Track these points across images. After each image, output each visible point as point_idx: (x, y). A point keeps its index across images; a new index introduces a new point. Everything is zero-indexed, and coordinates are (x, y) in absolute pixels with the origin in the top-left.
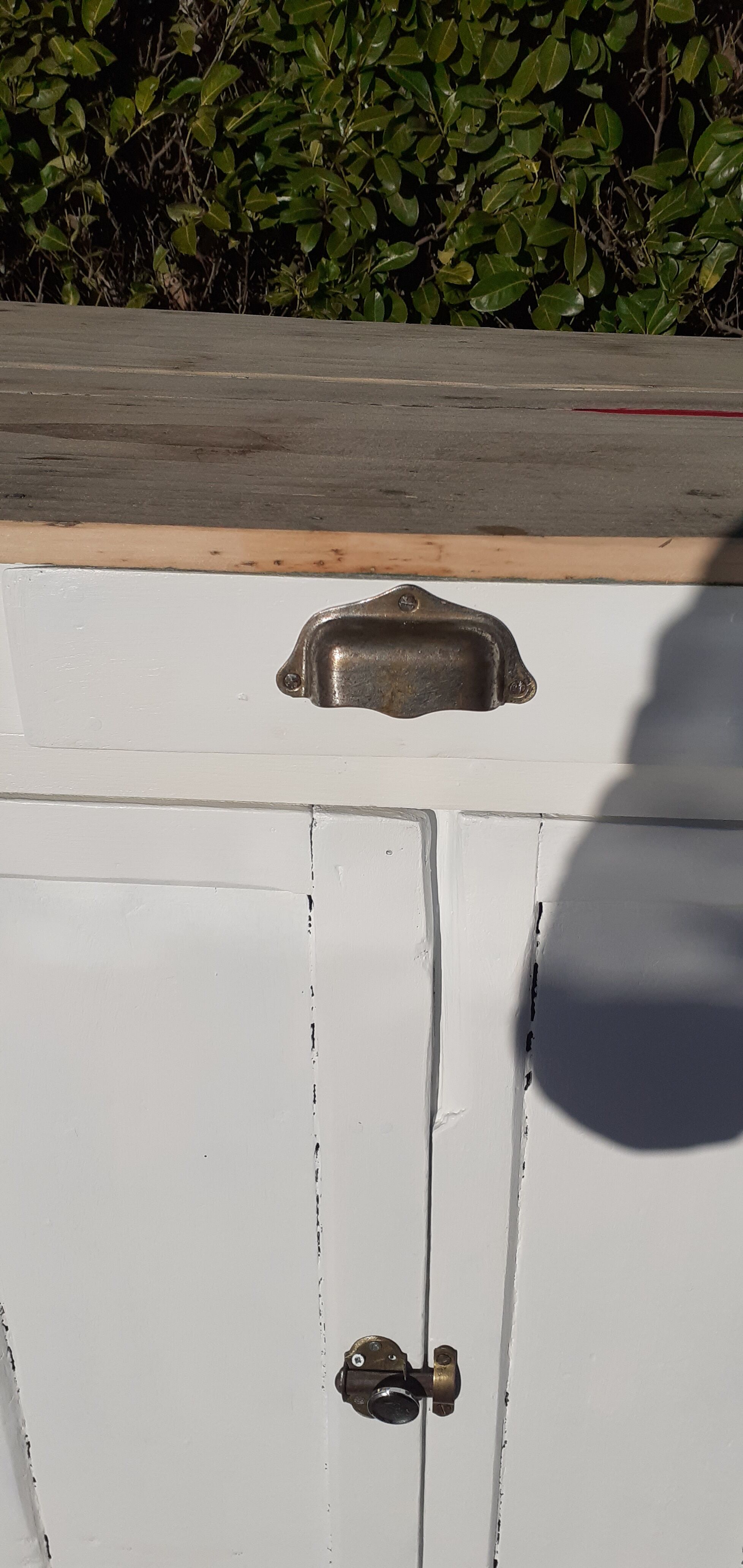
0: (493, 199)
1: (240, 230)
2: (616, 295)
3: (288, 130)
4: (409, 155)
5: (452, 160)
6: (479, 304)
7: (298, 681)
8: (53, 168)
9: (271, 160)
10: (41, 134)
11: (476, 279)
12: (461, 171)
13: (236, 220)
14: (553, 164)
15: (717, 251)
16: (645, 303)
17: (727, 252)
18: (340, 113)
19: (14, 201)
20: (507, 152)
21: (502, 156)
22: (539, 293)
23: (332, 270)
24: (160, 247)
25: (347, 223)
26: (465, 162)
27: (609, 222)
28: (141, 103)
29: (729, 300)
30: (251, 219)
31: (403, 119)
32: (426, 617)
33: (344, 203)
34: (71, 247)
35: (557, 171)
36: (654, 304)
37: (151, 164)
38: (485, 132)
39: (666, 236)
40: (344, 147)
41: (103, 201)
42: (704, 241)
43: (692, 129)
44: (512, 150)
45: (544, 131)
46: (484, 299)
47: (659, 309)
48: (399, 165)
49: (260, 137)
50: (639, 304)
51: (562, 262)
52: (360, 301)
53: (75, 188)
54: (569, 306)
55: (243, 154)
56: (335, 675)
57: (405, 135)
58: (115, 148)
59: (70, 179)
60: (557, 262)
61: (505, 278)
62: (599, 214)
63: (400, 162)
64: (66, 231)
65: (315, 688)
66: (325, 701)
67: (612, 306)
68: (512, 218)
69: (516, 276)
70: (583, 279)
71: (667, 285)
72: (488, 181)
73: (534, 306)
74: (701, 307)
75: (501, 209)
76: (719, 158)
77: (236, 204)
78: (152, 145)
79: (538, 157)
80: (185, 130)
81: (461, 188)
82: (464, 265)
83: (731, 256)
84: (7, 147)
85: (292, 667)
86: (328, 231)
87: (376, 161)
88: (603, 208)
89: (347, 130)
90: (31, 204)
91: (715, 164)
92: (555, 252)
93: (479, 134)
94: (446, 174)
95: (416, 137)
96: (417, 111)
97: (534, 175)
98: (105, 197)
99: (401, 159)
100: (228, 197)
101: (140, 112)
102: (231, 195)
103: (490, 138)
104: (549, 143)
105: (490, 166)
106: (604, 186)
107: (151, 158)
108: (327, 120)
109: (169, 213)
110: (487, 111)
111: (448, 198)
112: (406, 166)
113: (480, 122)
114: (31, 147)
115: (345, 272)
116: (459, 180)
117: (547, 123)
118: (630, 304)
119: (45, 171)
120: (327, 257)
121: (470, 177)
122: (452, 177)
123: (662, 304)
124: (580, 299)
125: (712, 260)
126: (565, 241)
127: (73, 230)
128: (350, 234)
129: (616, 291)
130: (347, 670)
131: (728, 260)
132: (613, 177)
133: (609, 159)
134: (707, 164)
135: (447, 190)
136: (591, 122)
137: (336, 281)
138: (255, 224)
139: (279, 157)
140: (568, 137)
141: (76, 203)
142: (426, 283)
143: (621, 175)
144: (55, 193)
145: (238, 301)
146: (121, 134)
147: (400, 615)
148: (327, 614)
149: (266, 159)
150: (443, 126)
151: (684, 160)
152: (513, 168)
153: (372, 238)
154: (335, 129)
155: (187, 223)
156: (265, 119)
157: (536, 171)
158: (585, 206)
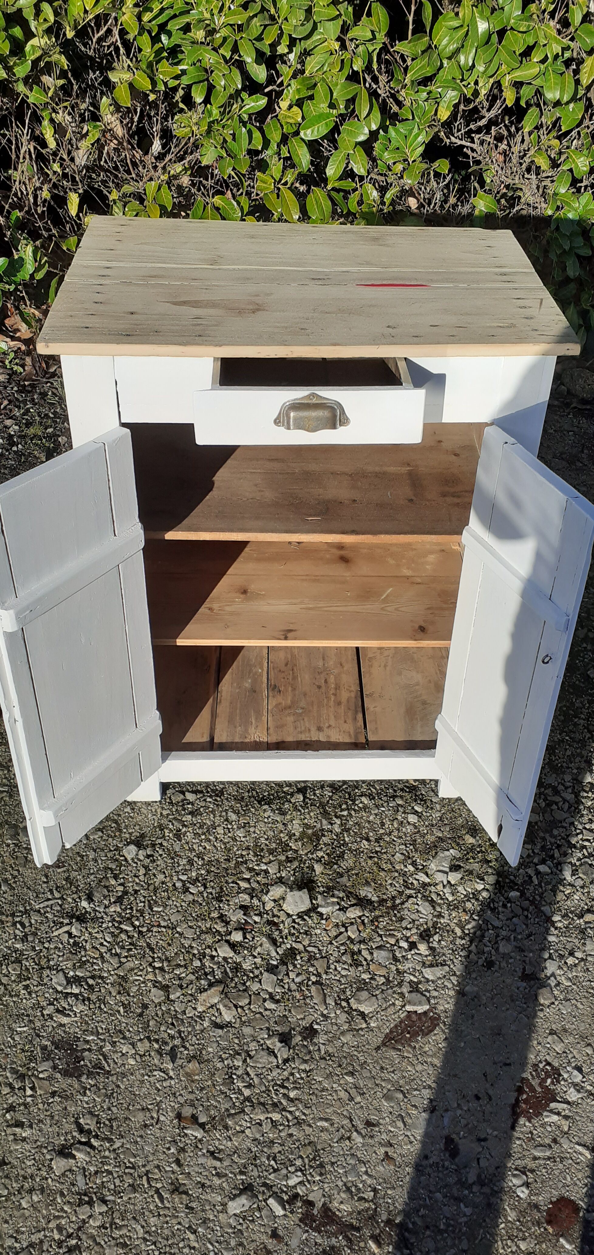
0: (312, 65)
1: (156, 89)
2: (388, 126)
3: (184, 20)
4: (259, 38)
5: (285, 41)
6: (305, 134)
7: (280, 422)
8: (32, 46)
9: (172, 39)
10: (25, 25)
11: (303, 118)
12: (291, 47)
13: (154, 83)
14: (348, 43)
15: (448, 96)
16: (405, 130)
17: (453, 97)
18: (215, 12)
19: (9, 69)
20: (319, 35)
21: (316, 37)
22: (342, 125)
23: (214, 112)
24: (104, 98)
25: (223, 83)
26: (293, 42)
27: (383, 78)
28: (87, 3)
29: (458, 123)
30: (163, 81)
31: (255, 16)
32: (317, 402)
33: (220, 71)
34: (48, 100)
35: (351, 46)
36: (411, 131)
37: (94, 40)
38: (305, 22)
39: (416, 90)
40: (219, 32)
41: (66, 68)
42: (440, 90)
43: (431, 19)
44: (322, 33)
45: (341, 23)
46: (309, 131)
47: (413, 134)
48: (253, 44)
49: (165, 24)
50: (402, 130)
51: (354, 108)
52: (234, 135)
53: (47, 59)
54: (359, 134)
55: (155, 39)
56: (291, 420)
57: (256, 26)
58: (73, 33)
59: (45, 53)
60: (352, 107)
61: (322, 117)
62: (377, 73)
63: (254, 42)
64: (46, 90)
65: (285, 424)
66: (289, 428)
67: (386, 131)
68: (323, 79)
69: (328, 116)
70: (368, 118)
71: (419, 118)
72: (307, 53)
73: (339, 134)
74: (439, 131)
75: (317, 71)
76: (447, 38)
77: (152, 71)
78: (95, 28)
79: (338, 39)
80: (116, 19)
81: (292, 56)
82: (295, 108)
83: (455, 99)
84: (4, 34)
85: (278, 417)
86: (211, 89)
87: (239, 42)
88: (379, 71)
89: (219, 21)
90: (22, 70)
91: (445, 42)
92: (351, 101)
93: (302, 25)
94: (282, 49)
95: (263, 27)
96: (263, 9)
97: (336, 51)
98: (68, 65)
99: (254, 39)
100: (147, 67)
101: (87, 9)
102: (150, 65)
103: (309, 26)
104: (345, 29)
105: (308, 44)
106: (379, 55)
107: (94, 36)
108: (207, 15)
109: (110, 76)
110: (306, 10)
111: (284, 62)
112: (258, 44)
113: (302, 18)
114: (17, 31)
115: (222, 114)
116: (291, 51)
117: (343, 17)
118: (397, 131)
119: (28, 48)
120: (211, 104)
121: (297, 50)
122: (286, 50)
123: (416, 130)
124: (366, 131)
125: (445, 101)
126: (356, 95)
127: (49, 89)
128: (225, 90)
129: (388, 123)
130: (295, 419)
131: (454, 102)
132: (384, 49)
133: (382, 37)
134: (440, 41)
135: (282, 58)
136: (369, 15)
137: (217, 120)
138: (165, 84)
139: (177, 38)
140: (356, 25)
141: (48, 69)
142: (272, 118)
143: (389, 47)
144: (35, 63)
145: (154, 130)
146: (76, 23)
147: (310, 402)
148: (289, 401)
149: (169, 39)
150: (279, 18)
151: (428, 38)
152: (324, 44)
153: (238, 92)
154: (212, 20)
155: (122, 83)
156: (167, 12)
157: (337, 48)
158: (368, 68)
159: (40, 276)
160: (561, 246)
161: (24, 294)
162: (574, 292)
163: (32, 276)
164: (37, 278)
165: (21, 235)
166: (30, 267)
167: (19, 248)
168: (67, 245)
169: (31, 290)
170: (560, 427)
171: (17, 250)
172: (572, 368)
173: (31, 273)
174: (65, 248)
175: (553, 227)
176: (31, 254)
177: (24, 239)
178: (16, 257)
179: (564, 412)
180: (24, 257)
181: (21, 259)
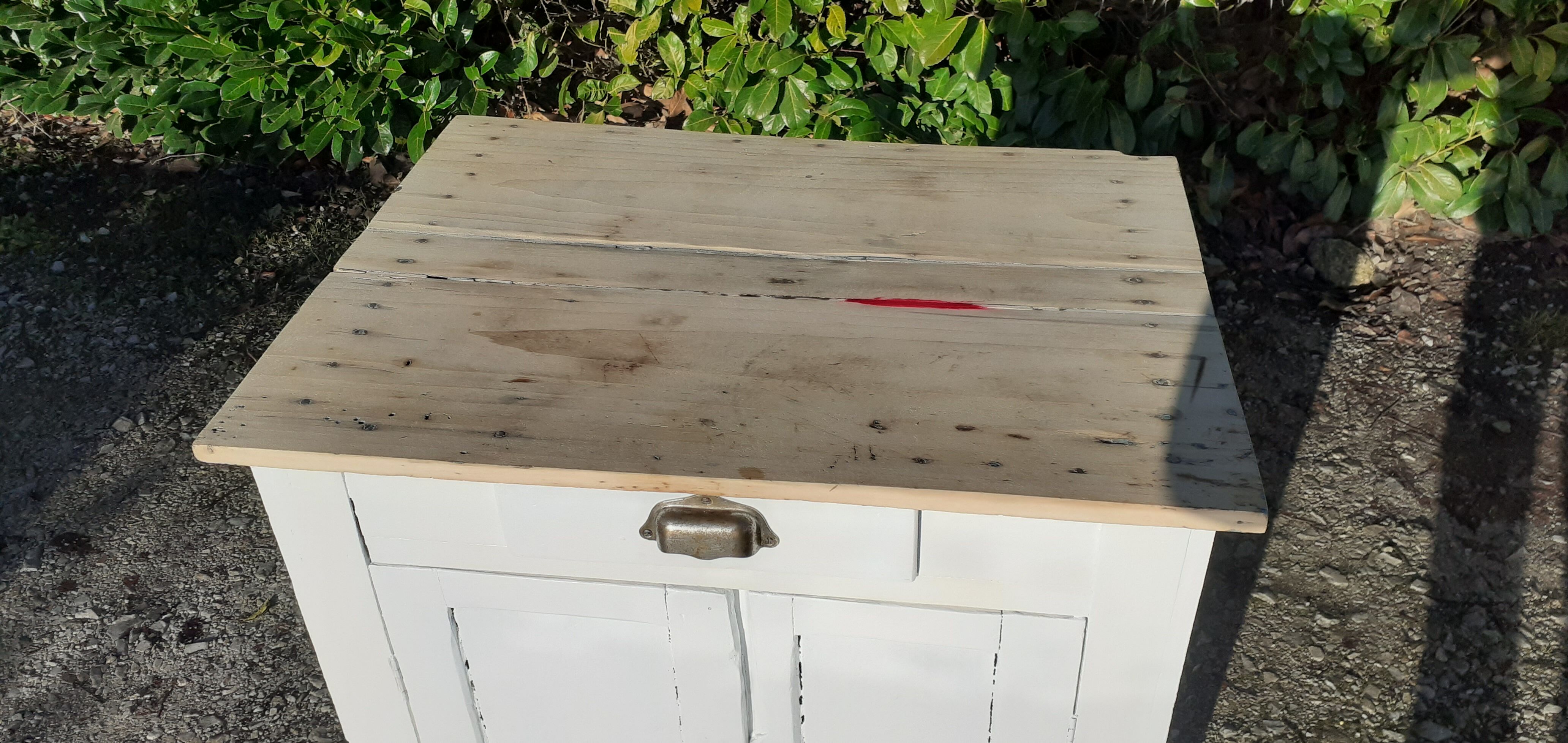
159: (546, 72)
160: (1313, 62)
161: (524, 97)
162: (1334, 125)
163: (535, 73)
164: (543, 76)
165: (522, 17)
166: (531, 62)
167: (520, 33)
168: (583, 33)
169: (533, 92)
170: (1298, 344)
171: (517, 37)
172: (1325, 238)
173: (533, 69)
174: (581, 37)
175: (1303, 31)
176: (533, 45)
177: (527, 21)
178: (514, 47)
179: (1306, 314)
180: (523, 48)
181: (520, 51)
